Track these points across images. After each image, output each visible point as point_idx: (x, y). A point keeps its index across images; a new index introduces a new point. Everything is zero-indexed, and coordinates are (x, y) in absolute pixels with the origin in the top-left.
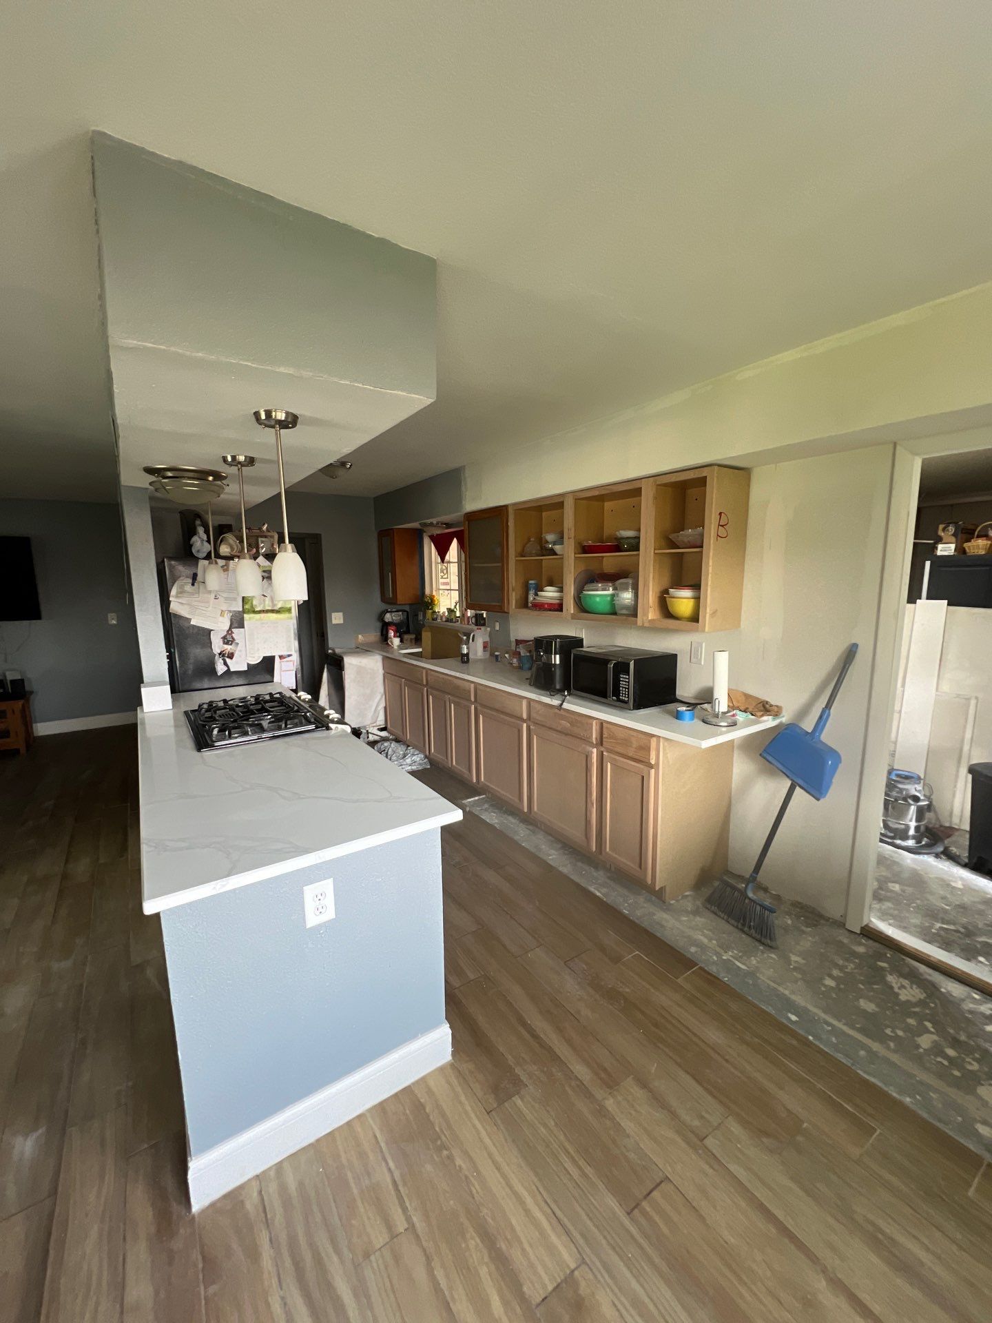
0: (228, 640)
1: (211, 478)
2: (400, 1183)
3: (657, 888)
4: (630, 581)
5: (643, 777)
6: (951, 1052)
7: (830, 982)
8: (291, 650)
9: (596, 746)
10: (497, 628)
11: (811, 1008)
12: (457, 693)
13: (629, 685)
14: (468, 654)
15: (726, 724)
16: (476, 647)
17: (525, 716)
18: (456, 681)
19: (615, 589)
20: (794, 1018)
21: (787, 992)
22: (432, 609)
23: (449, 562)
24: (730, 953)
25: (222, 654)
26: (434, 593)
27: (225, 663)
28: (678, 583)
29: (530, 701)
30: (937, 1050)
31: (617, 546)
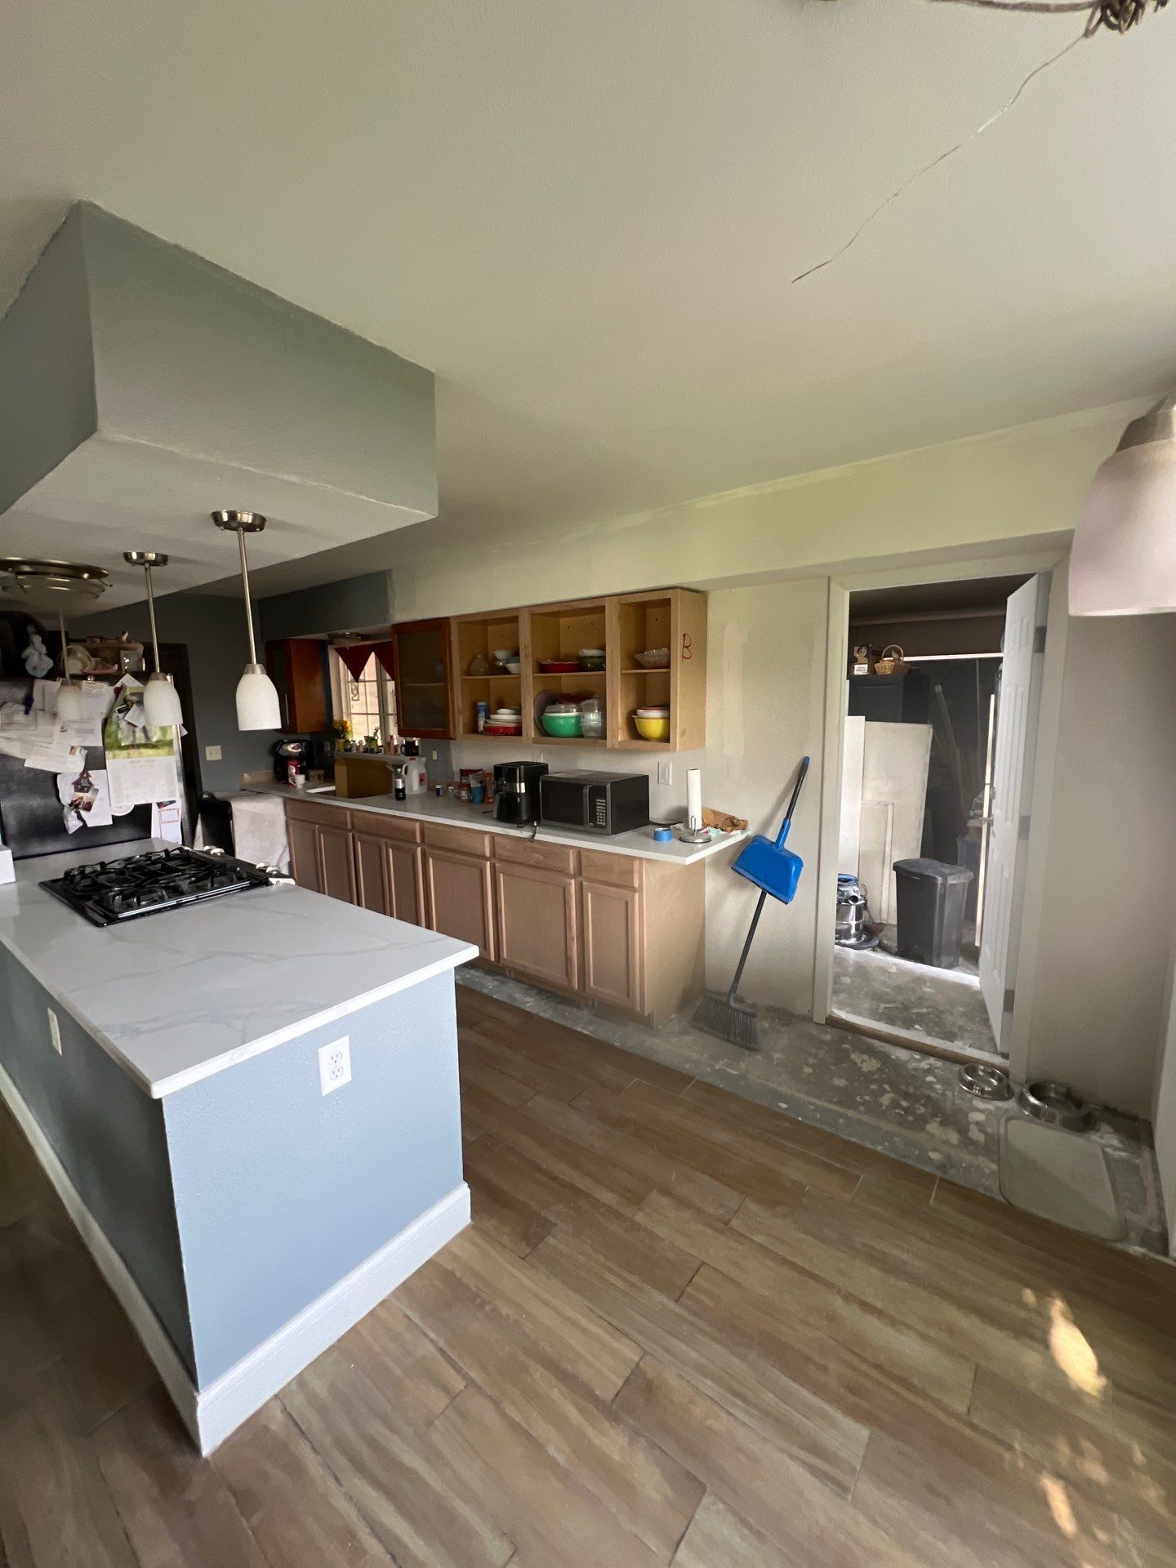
0: (82, 784)
1: (86, 576)
2: (446, 1348)
3: (646, 1015)
4: (596, 702)
5: (627, 903)
6: (904, 1104)
7: (808, 1070)
8: (175, 796)
9: (573, 877)
10: (435, 757)
11: (797, 1094)
12: (399, 836)
13: (606, 810)
14: (403, 789)
15: (701, 841)
16: (411, 779)
17: (488, 853)
18: (395, 822)
19: (579, 710)
20: (784, 1106)
21: (775, 1086)
22: (344, 738)
23: (364, 681)
24: (721, 1062)
25: (75, 805)
26: (345, 719)
27: (80, 817)
28: (644, 704)
29: (493, 836)
30: (895, 1104)
31: (580, 665)
